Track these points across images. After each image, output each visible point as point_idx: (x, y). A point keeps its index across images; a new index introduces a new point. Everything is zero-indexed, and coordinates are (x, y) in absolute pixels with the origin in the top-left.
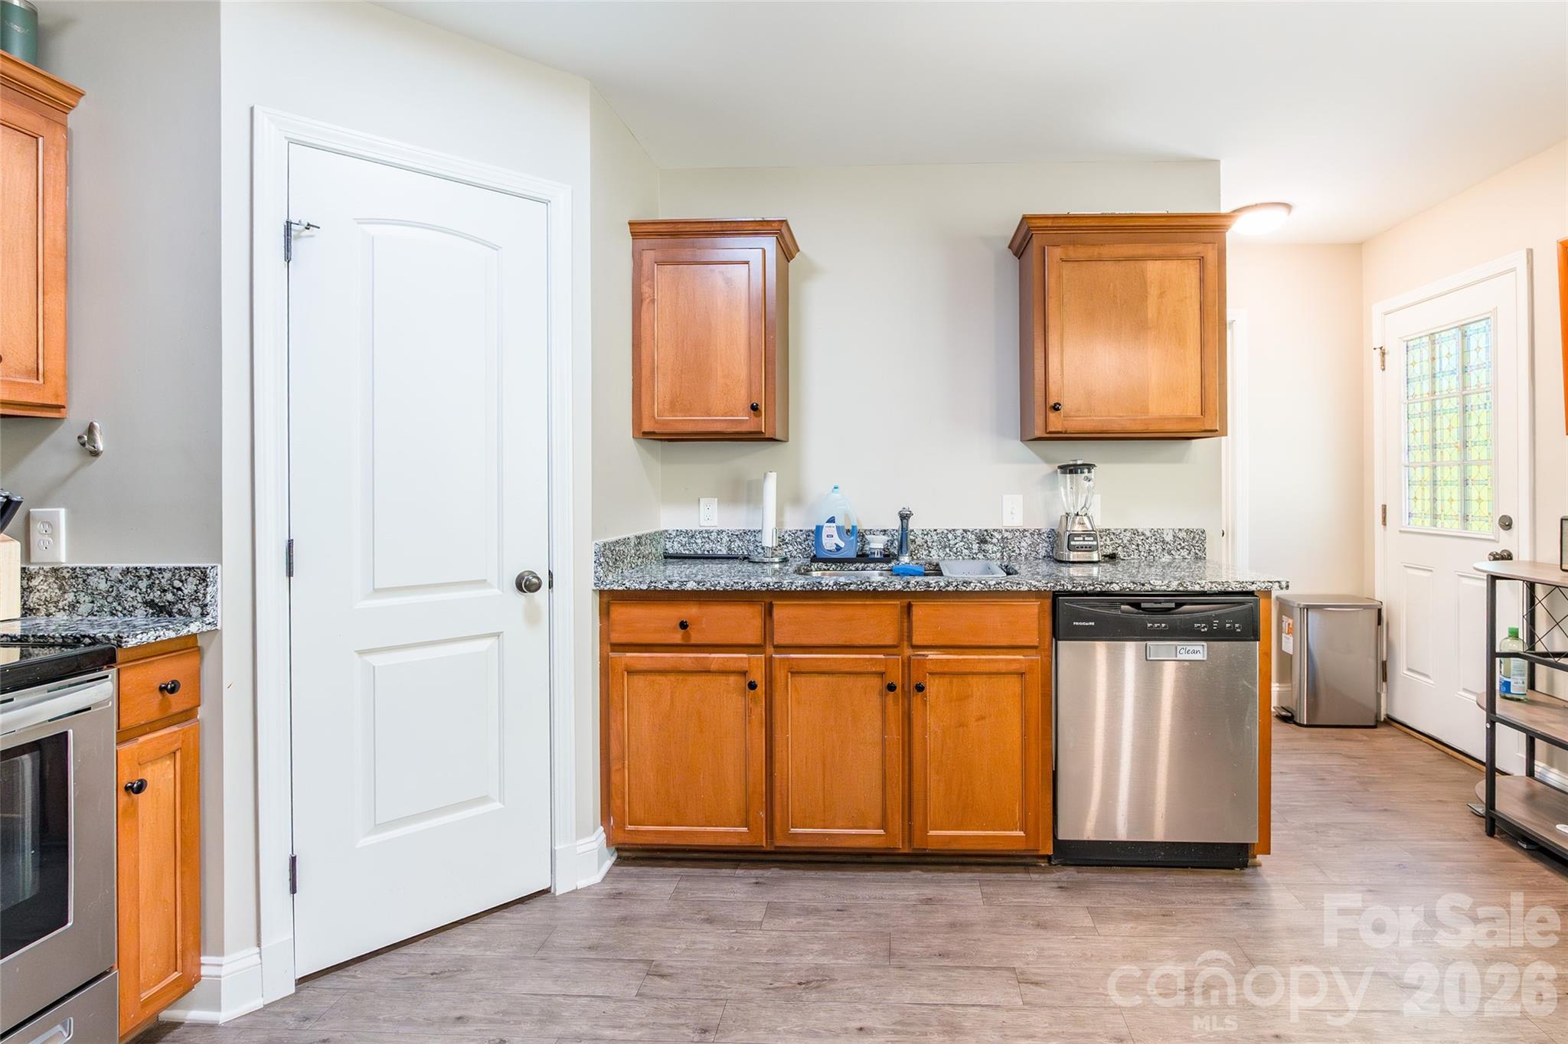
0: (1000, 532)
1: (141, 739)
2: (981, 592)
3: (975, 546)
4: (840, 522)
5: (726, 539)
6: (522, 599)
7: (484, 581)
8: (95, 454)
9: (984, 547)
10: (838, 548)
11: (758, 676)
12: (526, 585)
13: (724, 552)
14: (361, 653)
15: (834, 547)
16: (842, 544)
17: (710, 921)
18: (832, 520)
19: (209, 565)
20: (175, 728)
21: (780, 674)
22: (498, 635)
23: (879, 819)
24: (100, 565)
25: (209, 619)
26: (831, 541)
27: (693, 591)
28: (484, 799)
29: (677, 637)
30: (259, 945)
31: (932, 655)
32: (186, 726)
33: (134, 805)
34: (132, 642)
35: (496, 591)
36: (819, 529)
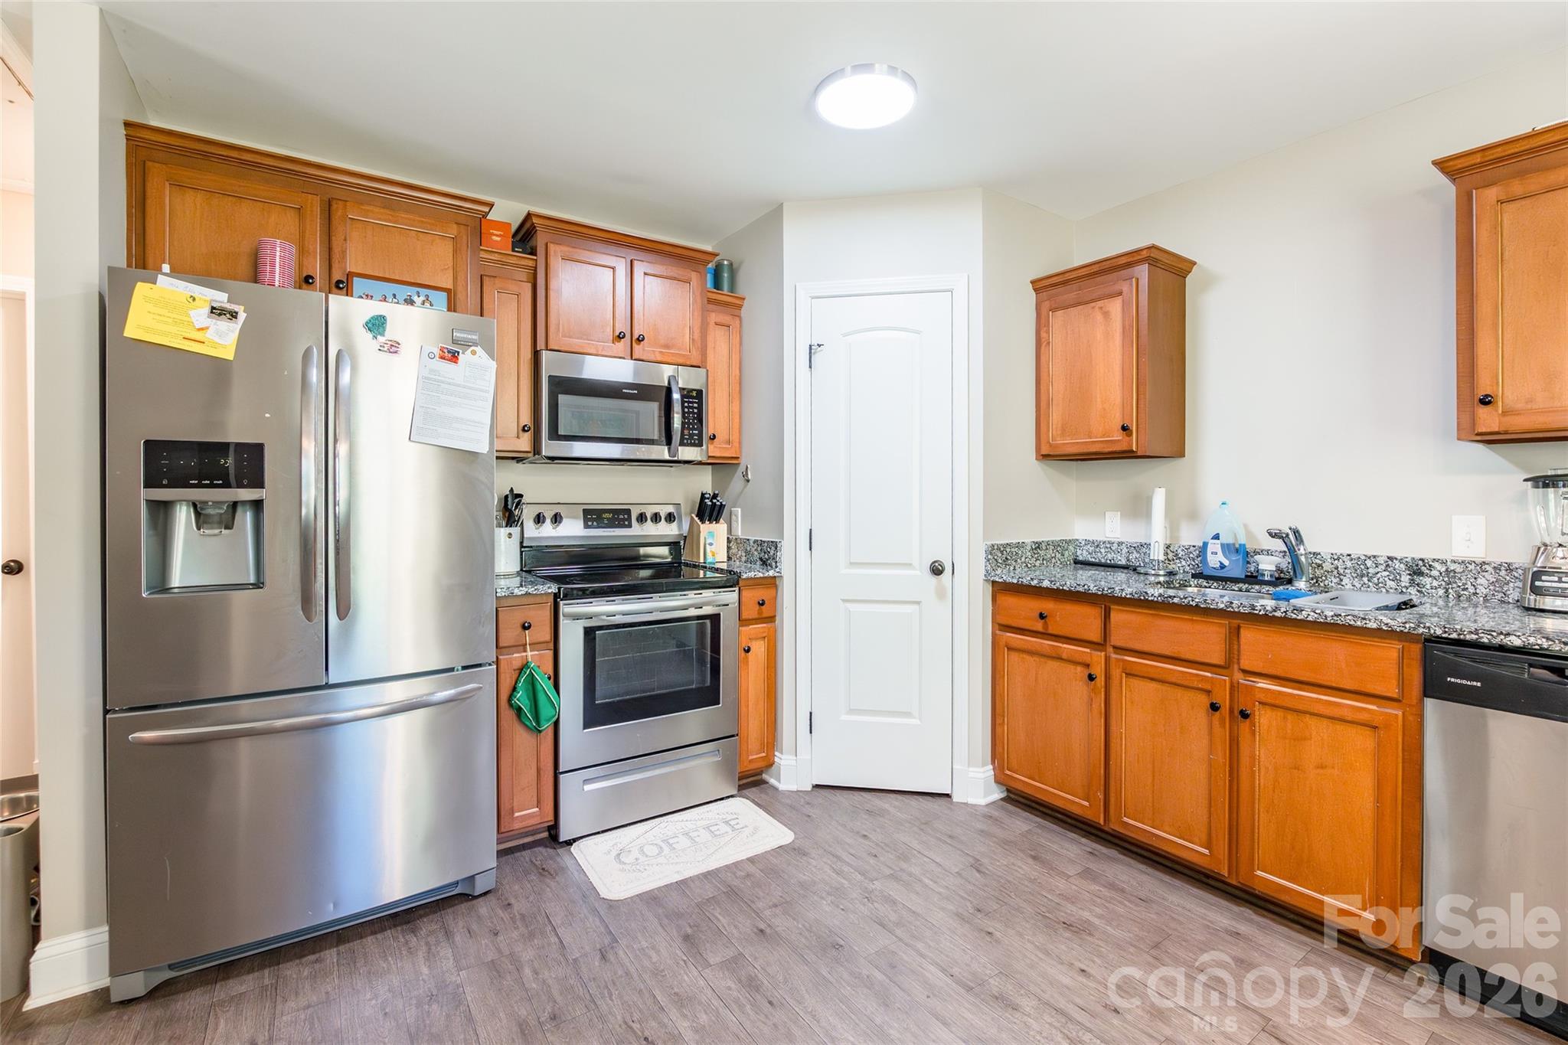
0: (1444, 562)
1: (751, 627)
2: (1315, 622)
3: (1405, 579)
4: (1224, 539)
5: (1125, 550)
6: (934, 579)
7: (910, 565)
8: (748, 481)
9: (1417, 579)
10: (1222, 567)
11: (1098, 670)
12: (937, 570)
13: (1123, 562)
14: (844, 601)
15: (1218, 565)
16: (1226, 563)
17: (1034, 858)
18: (1216, 537)
19: (778, 540)
20: (764, 625)
21: (1116, 673)
22: (918, 603)
23: (1204, 837)
24: (747, 538)
25: (777, 570)
26: (1216, 558)
27: (1047, 588)
28: (907, 714)
29: (1039, 626)
30: (796, 756)
31: (1263, 684)
32: (769, 625)
33: (747, 658)
34: (745, 576)
35: (918, 573)
36: (1205, 544)
